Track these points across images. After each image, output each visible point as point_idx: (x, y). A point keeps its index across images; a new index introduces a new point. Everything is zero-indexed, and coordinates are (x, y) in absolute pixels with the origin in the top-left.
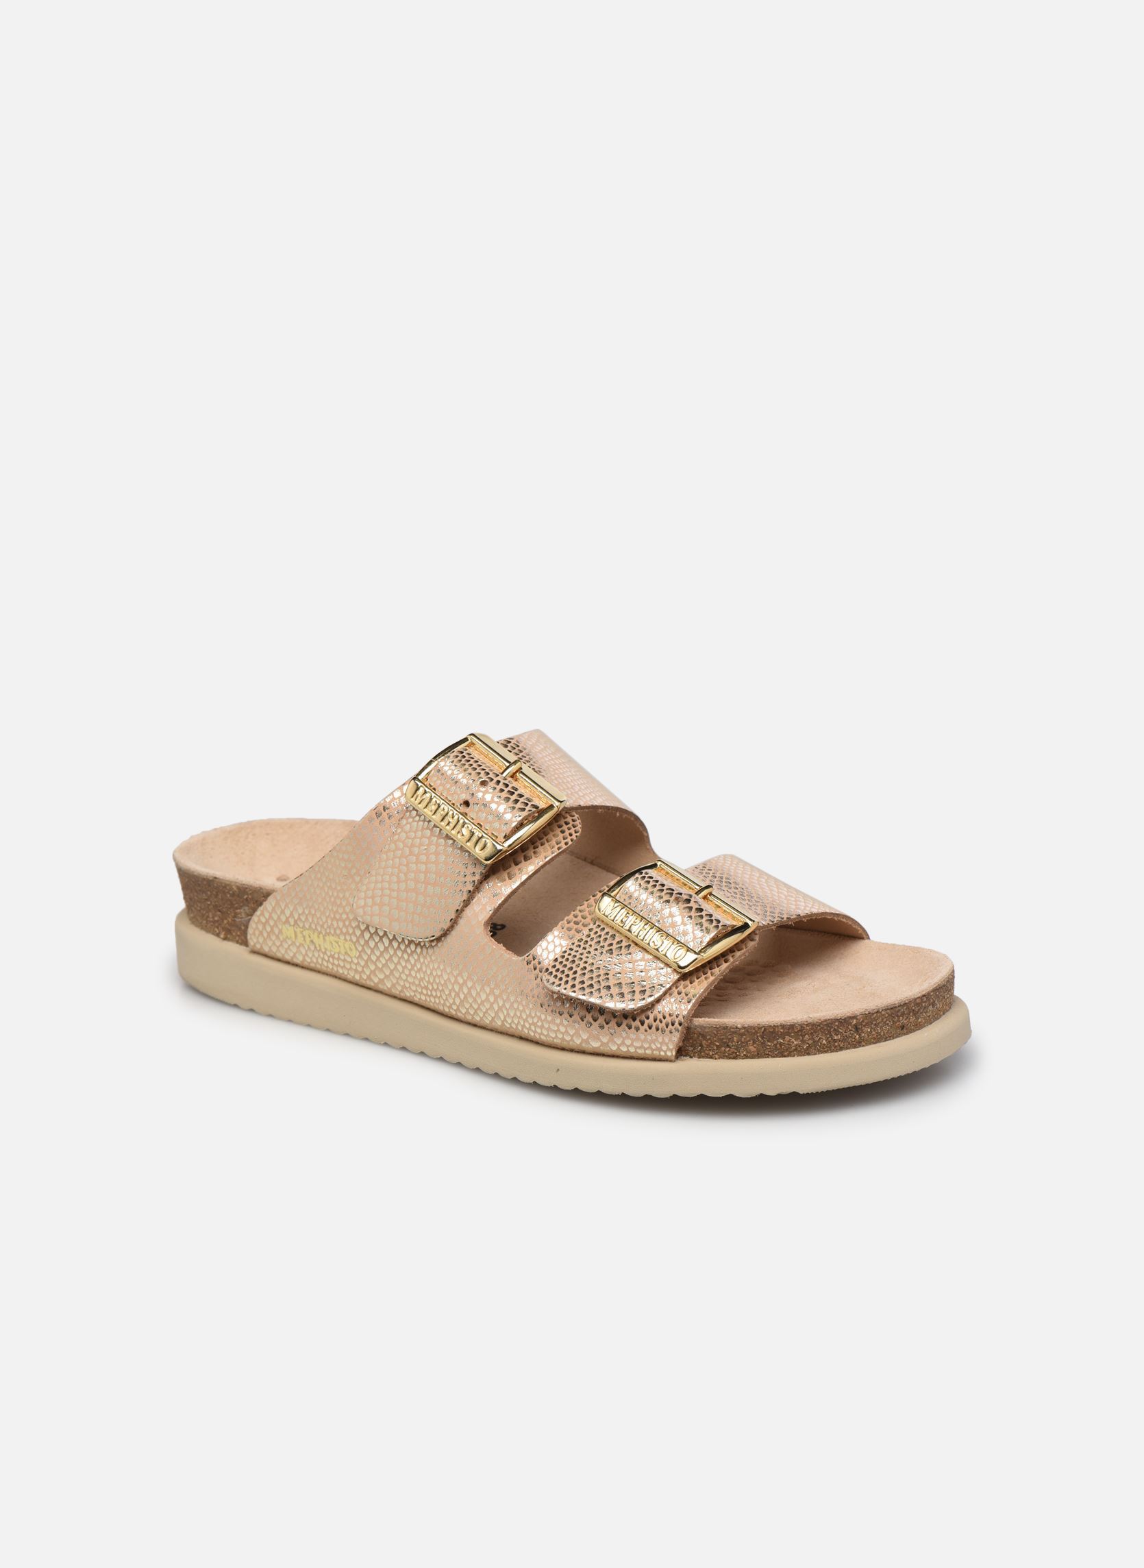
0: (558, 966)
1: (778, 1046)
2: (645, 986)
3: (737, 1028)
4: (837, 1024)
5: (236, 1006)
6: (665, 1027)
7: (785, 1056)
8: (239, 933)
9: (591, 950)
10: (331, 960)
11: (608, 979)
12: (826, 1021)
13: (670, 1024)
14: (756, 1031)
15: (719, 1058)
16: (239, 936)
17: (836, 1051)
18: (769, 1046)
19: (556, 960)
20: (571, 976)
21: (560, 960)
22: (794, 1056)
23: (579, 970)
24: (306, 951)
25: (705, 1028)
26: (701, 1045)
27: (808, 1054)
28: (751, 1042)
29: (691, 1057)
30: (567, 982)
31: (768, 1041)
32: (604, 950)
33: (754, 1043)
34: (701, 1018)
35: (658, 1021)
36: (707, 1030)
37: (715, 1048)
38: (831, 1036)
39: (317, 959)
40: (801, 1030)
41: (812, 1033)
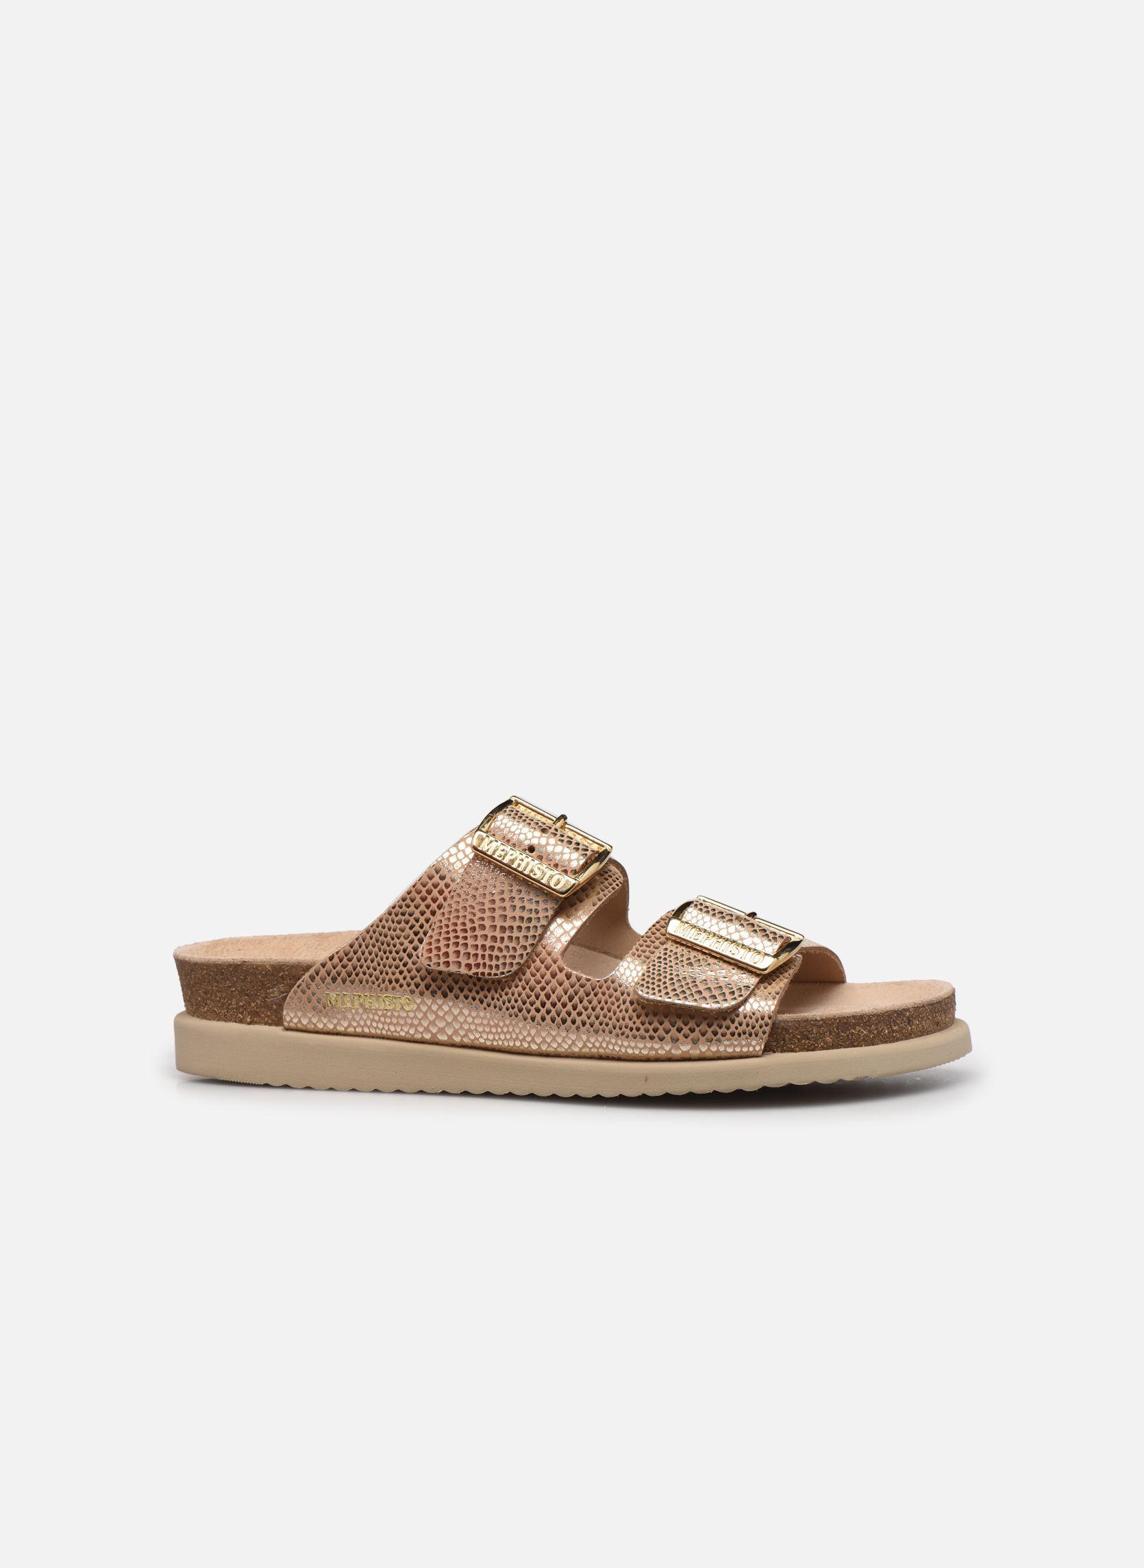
0: (647, 979)
1: (850, 1036)
2: (732, 988)
3: (816, 1020)
4: (895, 1015)
5: (267, 1085)
6: (755, 1022)
7: (855, 1046)
8: (269, 1013)
9: (673, 964)
10: (382, 1019)
11: (696, 985)
12: (887, 1012)
13: (760, 1019)
14: (832, 1023)
15: (799, 1051)
16: (269, 1016)
17: (894, 1042)
18: (842, 1036)
19: (643, 975)
20: (662, 986)
21: (646, 974)
22: (862, 1046)
23: (667, 980)
24: (353, 1016)
25: (788, 1022)
26: (784, 1040)
27: (873, 1044)
28: (828, 1033)
29: (774, 1052)
30: (660, 991)
31: (842, 1032)
32: (684, 963)
33: (830, 1034)
34: (784, 1014)
35: (748, 1018)
36: (790, 1024)
37: (796, 1041)
38: (891, 1026)
39: (365, 1021)
40: (869, 1021)
41: (877, 1024)
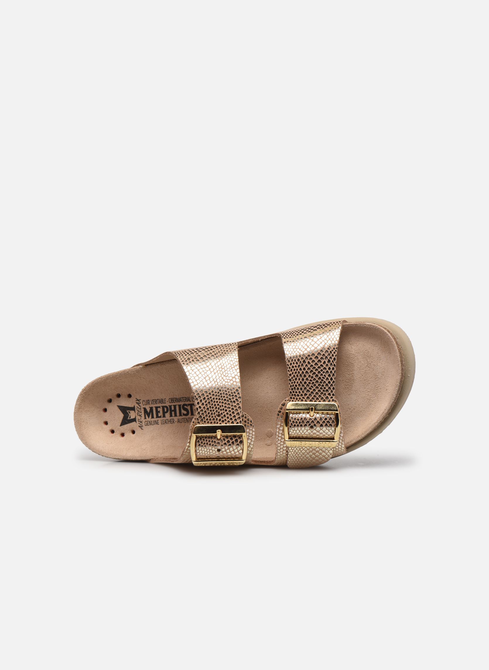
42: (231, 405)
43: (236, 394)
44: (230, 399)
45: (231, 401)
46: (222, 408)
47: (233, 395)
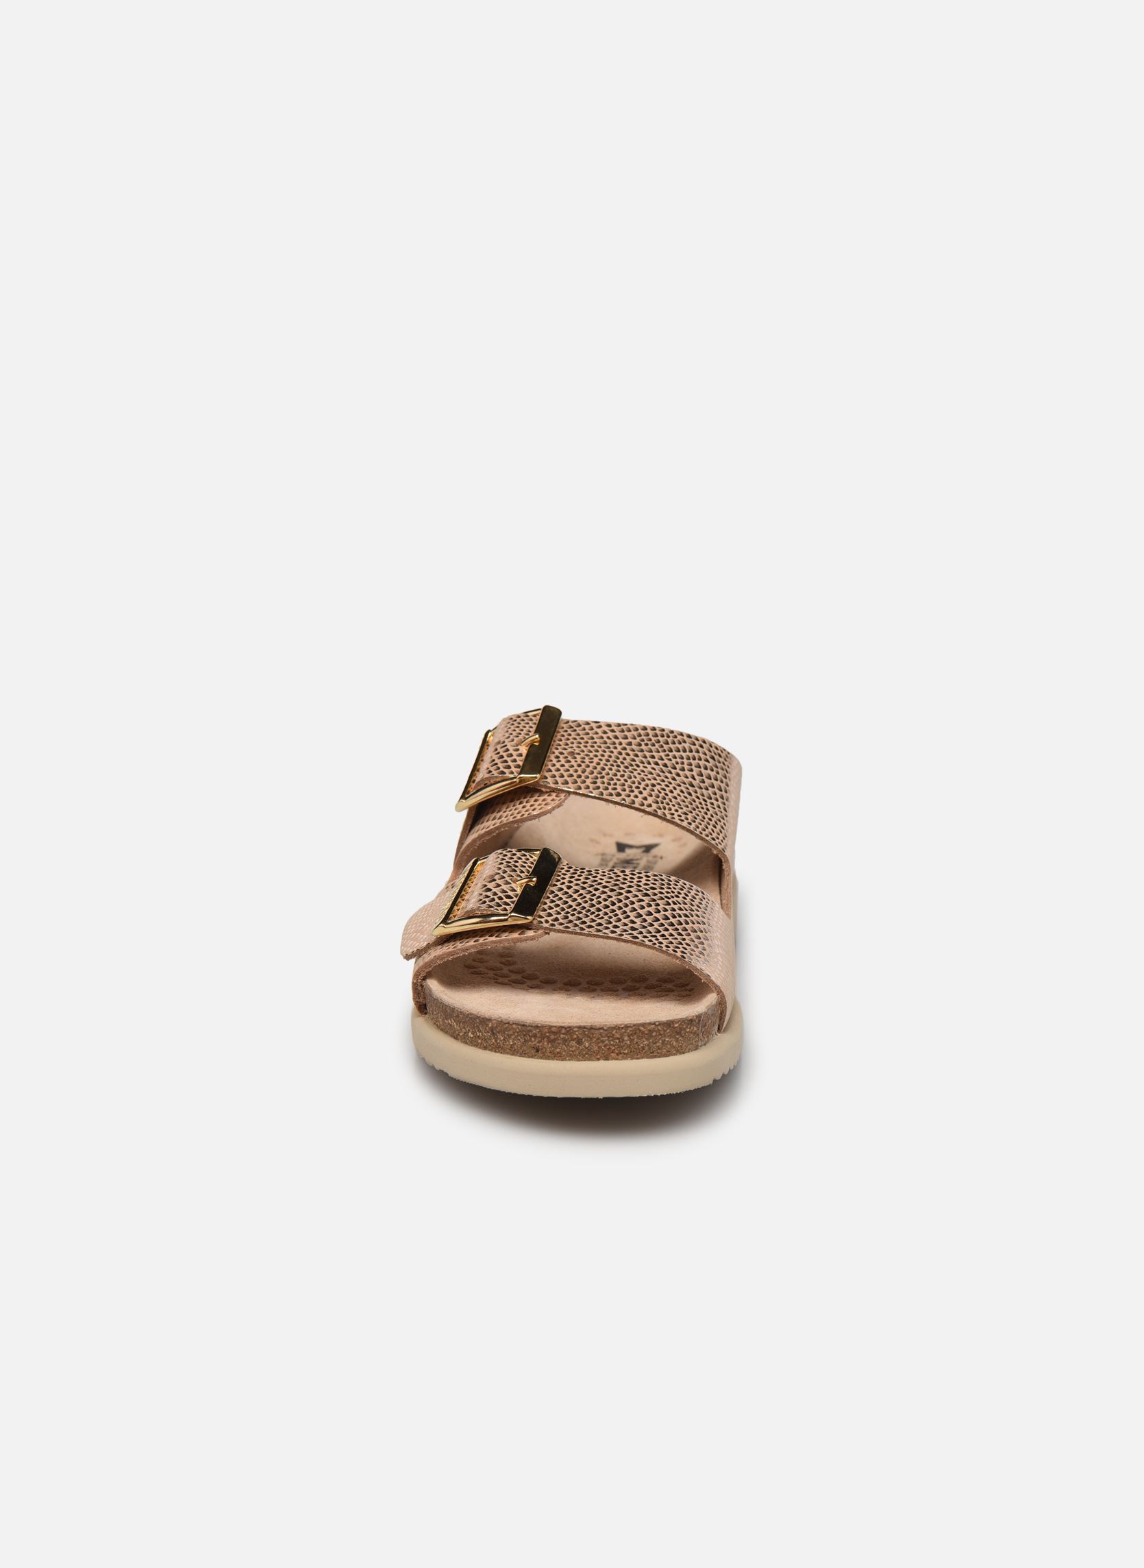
42: (590, 776)
43: (610, 791)
44: (603, 777)
45: (597, 778)
46: (587, 760)
47: (609, 784)
